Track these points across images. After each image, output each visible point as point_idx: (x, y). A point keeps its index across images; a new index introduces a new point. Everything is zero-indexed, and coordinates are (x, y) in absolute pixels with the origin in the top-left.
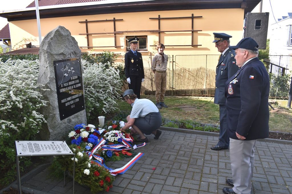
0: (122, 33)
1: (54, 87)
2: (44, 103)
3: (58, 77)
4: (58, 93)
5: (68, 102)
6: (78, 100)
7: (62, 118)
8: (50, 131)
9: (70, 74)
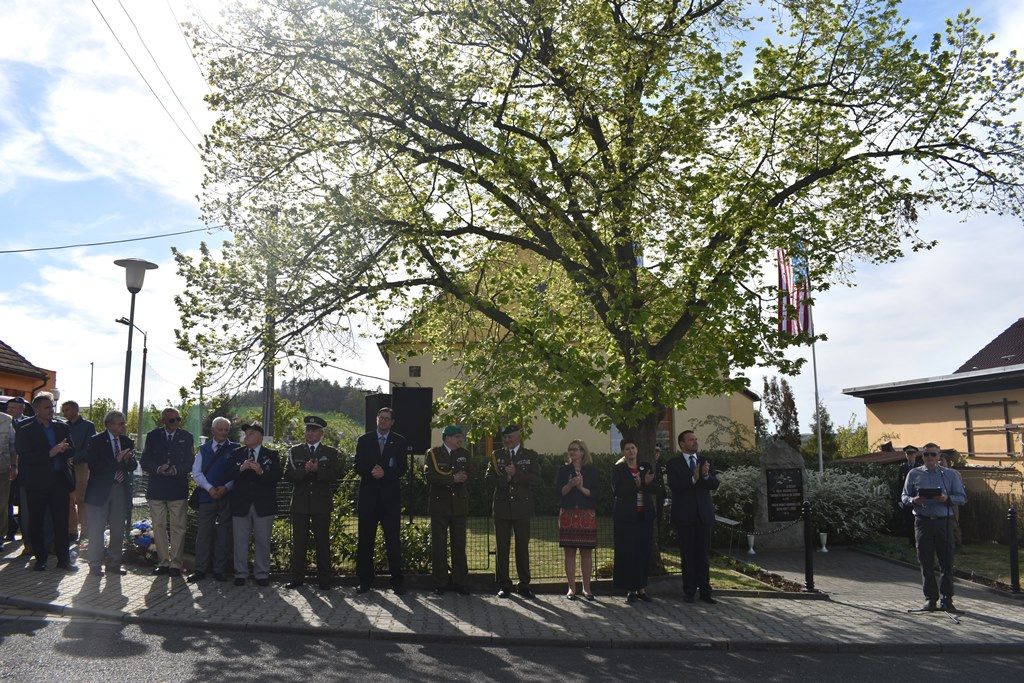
0: (1016, 429)
1: (764, 491)
2: (750, 501)
3: (770, 484)
4: (769, 496)
5: (780, 507)
6: (794, 509)
7: (770, 521)
8: (755, 526)
9: (786, 482)
